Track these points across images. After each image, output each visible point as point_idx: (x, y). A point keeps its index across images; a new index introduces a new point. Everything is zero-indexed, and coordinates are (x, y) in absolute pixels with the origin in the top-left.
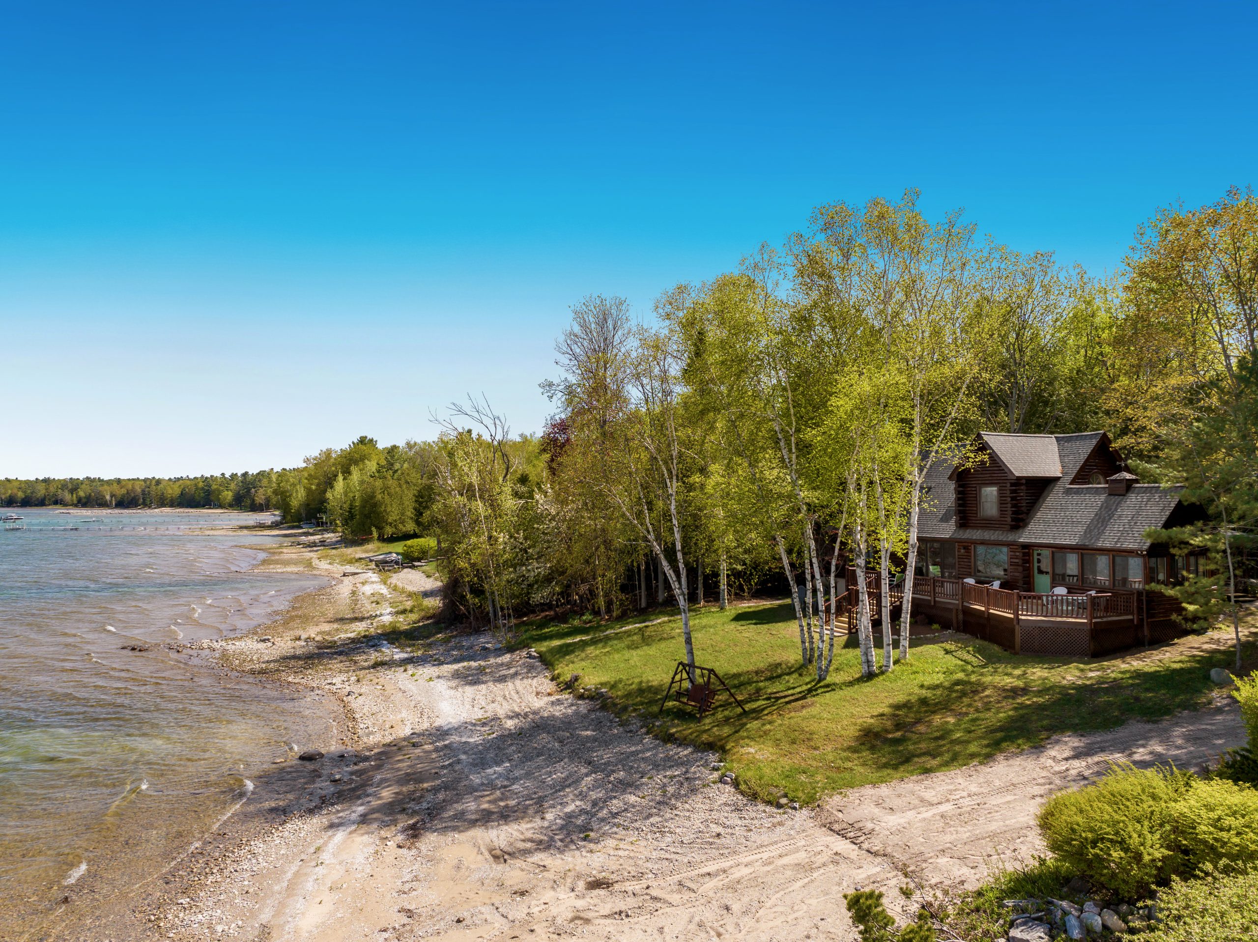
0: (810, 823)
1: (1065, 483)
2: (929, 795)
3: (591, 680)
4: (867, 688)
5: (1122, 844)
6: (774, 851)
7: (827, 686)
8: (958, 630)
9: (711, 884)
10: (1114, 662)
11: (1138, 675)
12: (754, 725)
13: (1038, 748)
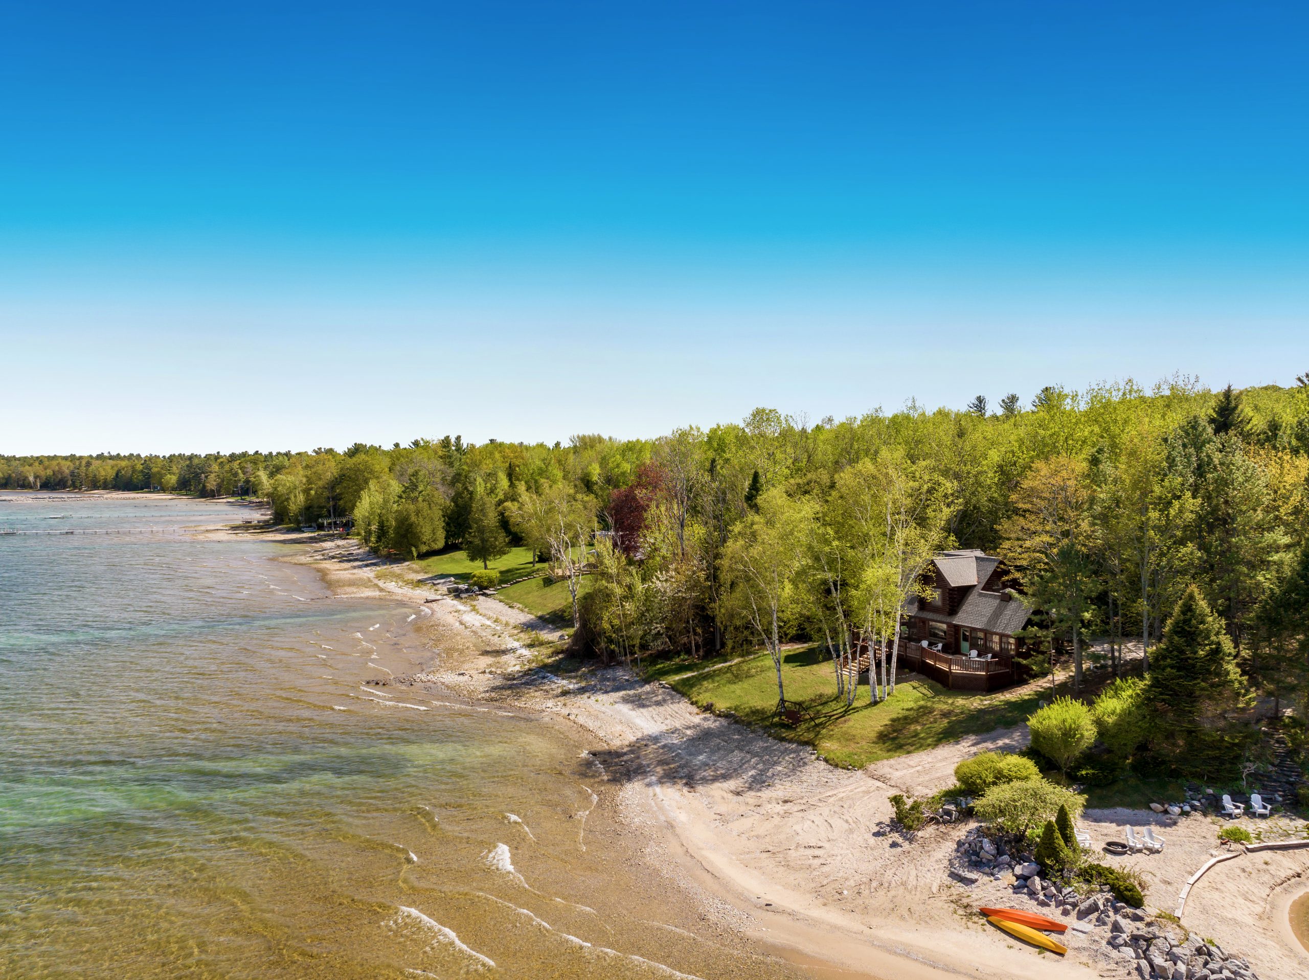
0: (864, 776)
1: (978, 590)
2: (911, 763)
3: (722, 705)
4: (875, 710)
5: (980, 778)
6: (852, 787)
7: (854, 709)
8: (919, 672)
9: (831, 800)
10: (997, 695)
11: (1008, 703)
12: (824, 731)
13: (957, 743)
